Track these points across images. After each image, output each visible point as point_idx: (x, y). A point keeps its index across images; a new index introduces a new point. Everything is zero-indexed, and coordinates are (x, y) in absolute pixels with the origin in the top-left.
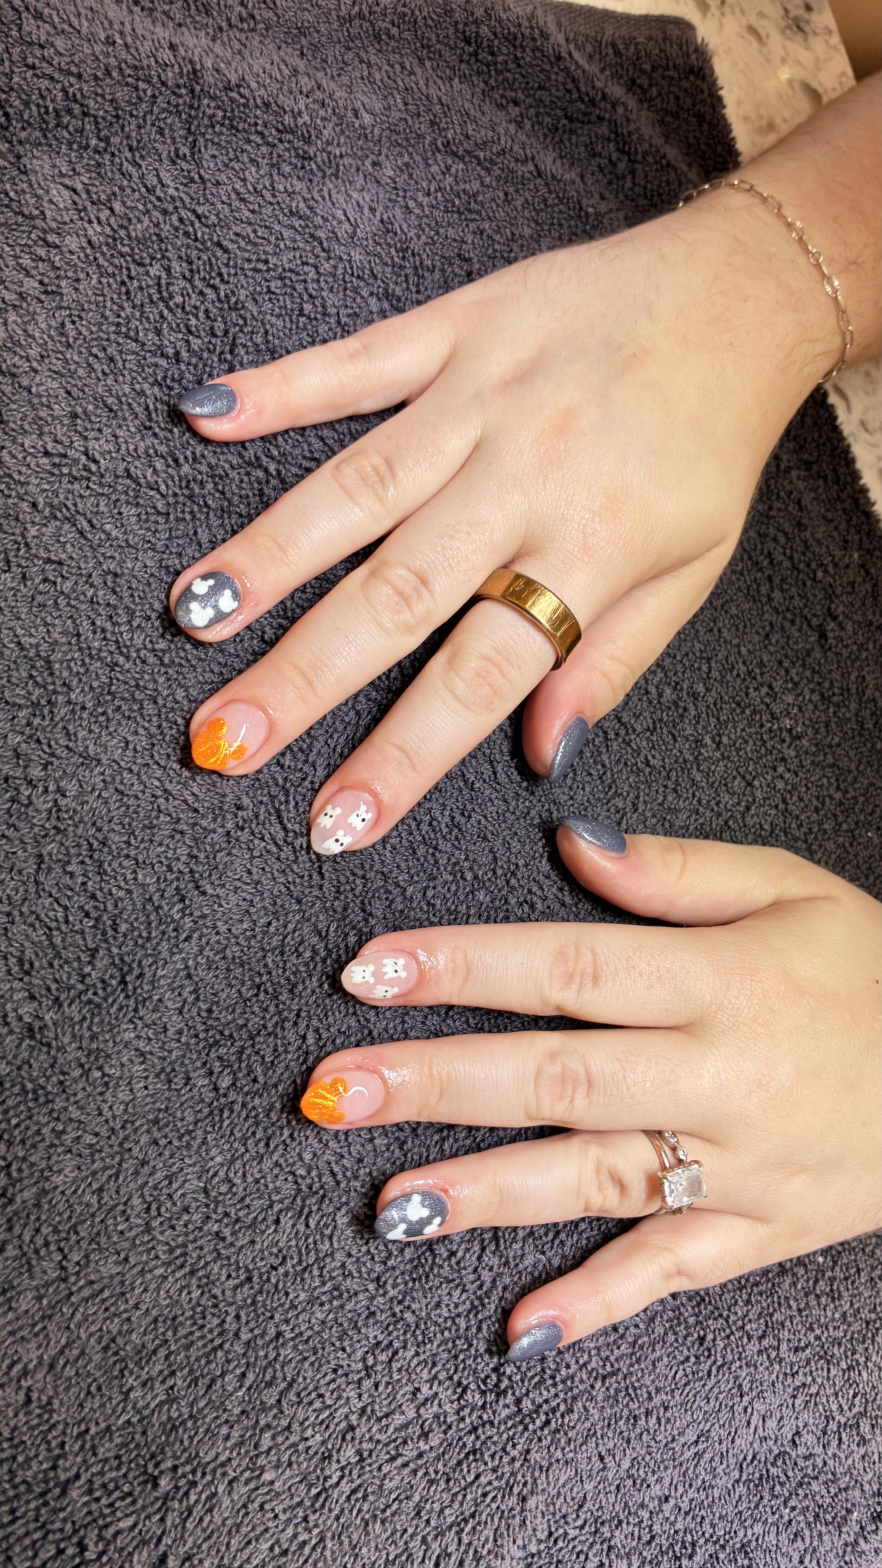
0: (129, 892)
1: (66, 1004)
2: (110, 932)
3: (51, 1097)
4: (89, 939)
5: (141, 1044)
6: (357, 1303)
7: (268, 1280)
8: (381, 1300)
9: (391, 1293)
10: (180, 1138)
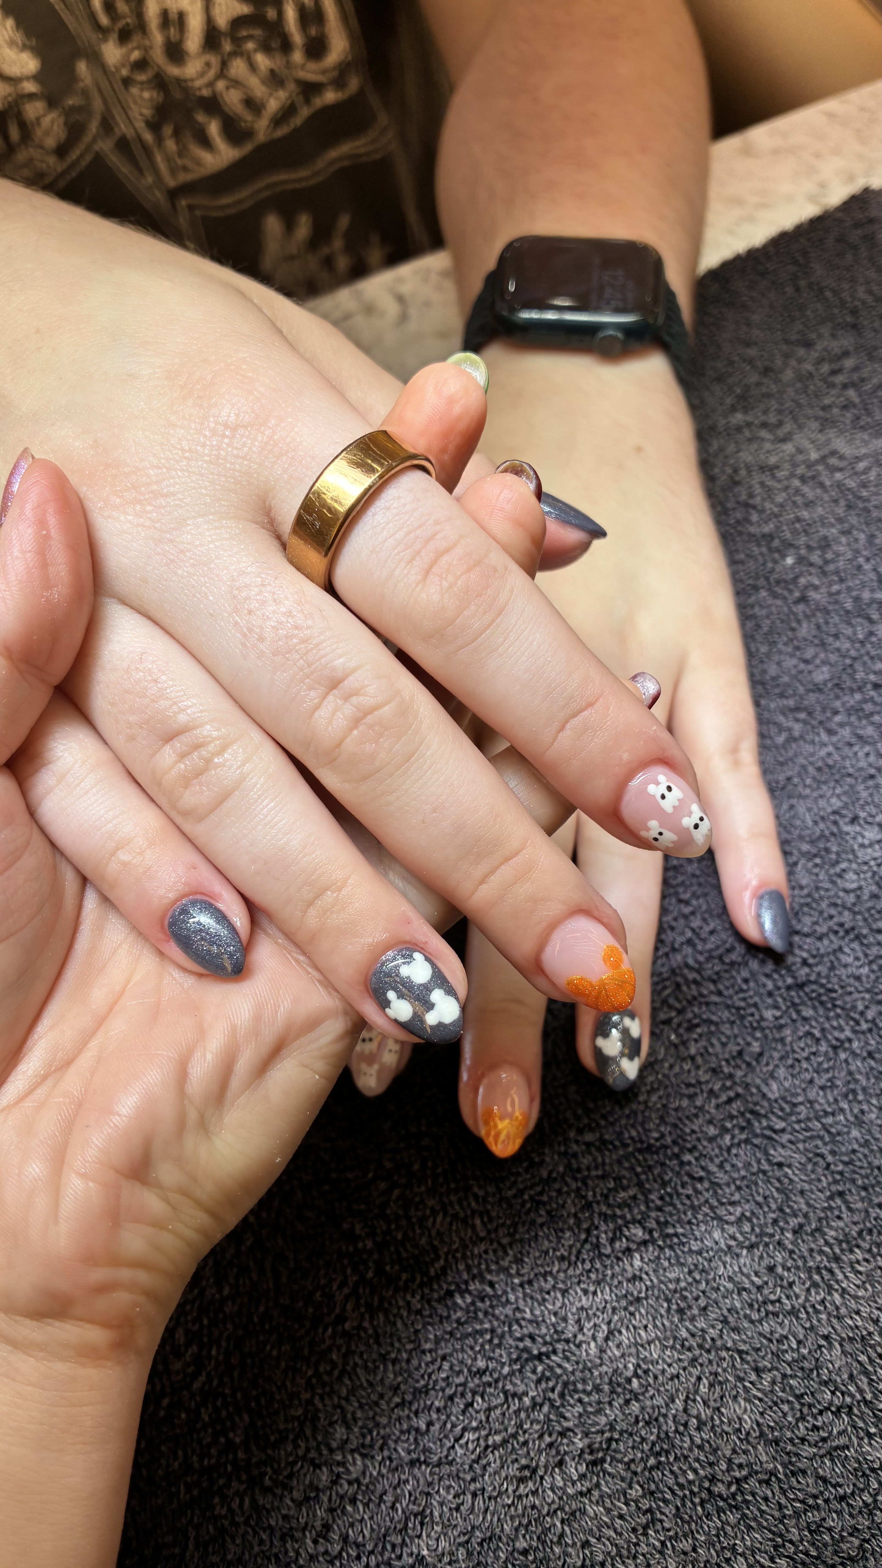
0: (444, 1358)
1: (566, 1424)
2: (487, 1378)
3: (663, 1435)
4: (495, 1402)
5: (600, 1336)
6: (860, 1073)
7: (841, 1173)
8: (855, 1044)
9: (848, 1033)
10: (698, 1282)
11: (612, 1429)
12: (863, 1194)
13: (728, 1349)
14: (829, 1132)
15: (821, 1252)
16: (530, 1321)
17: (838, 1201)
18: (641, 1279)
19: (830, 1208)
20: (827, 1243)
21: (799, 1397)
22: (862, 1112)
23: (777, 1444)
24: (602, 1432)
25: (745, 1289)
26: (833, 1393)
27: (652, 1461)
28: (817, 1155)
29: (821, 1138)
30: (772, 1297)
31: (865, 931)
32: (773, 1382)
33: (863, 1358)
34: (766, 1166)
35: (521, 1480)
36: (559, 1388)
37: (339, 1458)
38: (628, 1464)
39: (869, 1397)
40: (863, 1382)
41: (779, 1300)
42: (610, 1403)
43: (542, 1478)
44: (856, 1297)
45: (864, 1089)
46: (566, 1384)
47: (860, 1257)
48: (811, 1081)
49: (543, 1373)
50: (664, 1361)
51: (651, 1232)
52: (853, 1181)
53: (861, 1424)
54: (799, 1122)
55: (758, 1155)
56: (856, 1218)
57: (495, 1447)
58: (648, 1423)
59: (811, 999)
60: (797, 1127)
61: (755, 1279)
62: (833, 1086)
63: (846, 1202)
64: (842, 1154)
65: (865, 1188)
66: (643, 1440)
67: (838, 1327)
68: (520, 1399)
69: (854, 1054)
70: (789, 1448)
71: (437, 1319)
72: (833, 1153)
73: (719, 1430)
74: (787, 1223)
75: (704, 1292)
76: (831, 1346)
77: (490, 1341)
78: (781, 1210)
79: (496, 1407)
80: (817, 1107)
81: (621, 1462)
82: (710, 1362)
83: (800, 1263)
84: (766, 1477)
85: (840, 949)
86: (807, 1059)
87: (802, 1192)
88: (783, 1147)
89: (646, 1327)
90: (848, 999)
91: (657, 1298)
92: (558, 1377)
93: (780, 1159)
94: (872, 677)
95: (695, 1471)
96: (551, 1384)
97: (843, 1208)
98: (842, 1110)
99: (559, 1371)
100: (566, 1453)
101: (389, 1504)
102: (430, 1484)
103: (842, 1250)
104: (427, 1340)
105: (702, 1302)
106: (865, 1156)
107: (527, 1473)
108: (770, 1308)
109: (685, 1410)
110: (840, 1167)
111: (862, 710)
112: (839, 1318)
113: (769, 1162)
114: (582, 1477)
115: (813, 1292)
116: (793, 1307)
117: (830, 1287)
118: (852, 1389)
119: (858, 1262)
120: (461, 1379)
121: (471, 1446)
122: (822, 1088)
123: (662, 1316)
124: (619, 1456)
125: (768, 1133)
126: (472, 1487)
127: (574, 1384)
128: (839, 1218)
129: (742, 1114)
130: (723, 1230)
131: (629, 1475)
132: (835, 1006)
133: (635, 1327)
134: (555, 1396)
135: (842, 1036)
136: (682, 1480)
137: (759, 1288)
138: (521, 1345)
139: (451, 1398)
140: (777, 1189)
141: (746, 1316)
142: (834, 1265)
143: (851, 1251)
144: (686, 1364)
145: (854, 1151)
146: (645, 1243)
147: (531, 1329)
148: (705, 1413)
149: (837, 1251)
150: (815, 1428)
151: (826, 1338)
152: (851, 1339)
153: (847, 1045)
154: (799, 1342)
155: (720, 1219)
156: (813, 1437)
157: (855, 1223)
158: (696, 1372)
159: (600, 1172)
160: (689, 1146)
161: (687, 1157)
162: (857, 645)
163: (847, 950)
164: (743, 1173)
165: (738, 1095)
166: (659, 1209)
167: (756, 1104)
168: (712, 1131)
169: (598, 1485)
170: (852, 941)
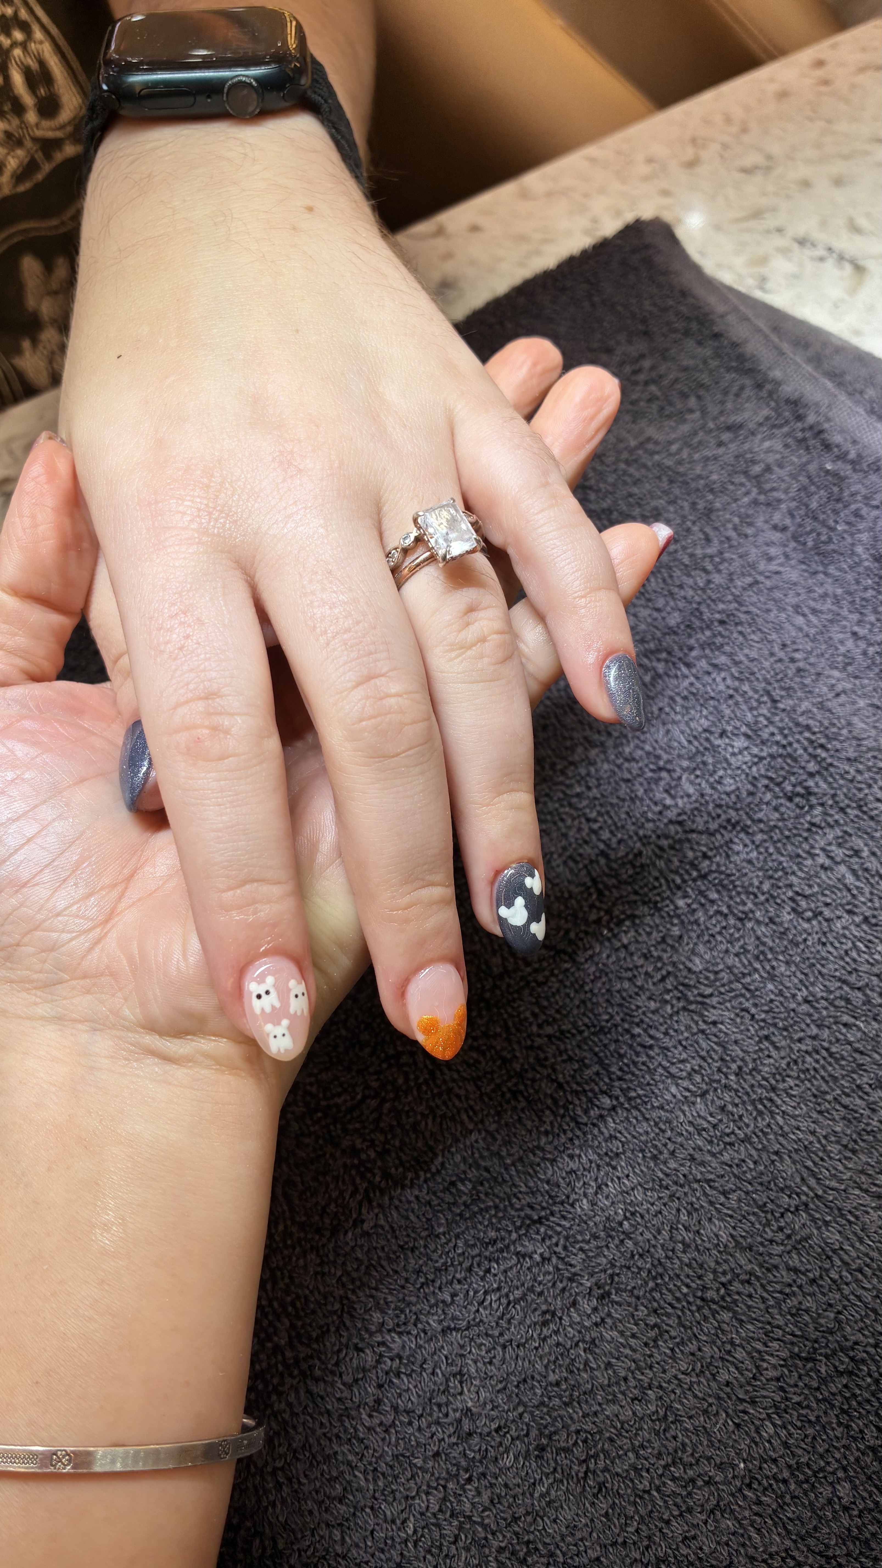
0: (457, 1237)
1: (573, 1270)
2: (500, 1245)
3: (656, 1262)
4: (510, 1263)
5: (591, 1191)
6: (766, 936)
7: (764, 1020)
8: (758, 914)
9: (750, 905)
10: (663, 1131)
11: (613, 1266)
12: (785, 1033)
13: (698, 1181)
14: (748, 990)
15: (761, 1086)
16: (527, 1193)
17: (767, 1044)
18: (616, 1138)
19: (761, 1050)
20: (764, 1079)
21: (762, 1207)
22: (773, 968)
23: (751, 1250)
24: (605, 1271)
25: (704, 1129)
26: (790, 1197)
27: (651, 1284)
28: (743, 1010)
29: (743, 995)
30: (727, 1131)
31: (749, 823)
32: (739, 1200)
33: (809, 1163)
34: (703, 1026)
35: (545, 1324)
36: (562, 1242)
37: (379, 1339)
38: (631, 1291)
39: (820, 1192)
40: (812, 1182)
41: (733, 1133)
42: (607, 1247)
43: (561, 1319)
44: (794, 1117)
45: (771, 949)
46: (567, 1238)
47: (792, 1084)
48: (727, 951)
49: (546, 1234)
50: (648, 1202)
51: (617, 1098)
52: (775, 1025)
53: (817, 1216)
54: (723, 985)
55: (696, 1018)
56: (783, 1054)
57: (517, 1301)
58: (641, 1256)
59: (714, 885)
60: (722, 990)
61: (710, 1119)
62: (746, 951)
63: (773, 1043)
64: (763, 1005)
65: (785, 1029)
66: (640, 1269)
67: (784, 1142)
68: (531, 1257)
69: (758, 922)
70: (761, 1249)
71: (445, 1206)
72: (755, 1005)
73: (701, 1248)
74: (729, 1068)
75: (669, 1139)
76: (782, 1160)
77: (495, 1216)
78: (722, 1059)
79: (511, 1268)
80: (736, 971)
81: (625, 1291)
82: (686, 1194)
83: (745, 1098)
84: (747, 1277)
85: (731, 841)
86: (720, 933)
87: (736, 1042)
88: (714, 1008)
89: (628, 1176)
90: (744, 879)
91: (633, 1151)
92: (559, 1234)
93: (714, 1018)
94: (717, 616)
95: (688, 1286)
96: (554, 1240)
97: (771, 1049)
98: (756, 970)
99: (559, 1229)
100: (577, 1294)
101: (430, 1371)
102: (462, 1347)
103: (777, 1081)
104: (439, 1225)
105: (671, 1146)
106: (781, 1003)
107: (548, 1317)
108: (727, 1139)
109: (671, 1238)
110: (763, 1016)
111: (714, 643)
112: (784, 1135)
113: (704, 1021)
114: (595, 1309)
115: (759, 1119)
116: (746, 1135)
117: (772, 1113)
118: (805, 1189)
119: (791, 1088)
120: (476, 1251)
121: (495, 1306)
122: (737, 955)
123: (639, 1164)
124: (623, 1286)
125: (699, 999)
126: (502, 1340)
127: (574, 1236)
128: (769, 1056)
129: (676, 988)
130: (677, 1085)
131: (633, 1300)
132: (735, 887)
133: (619, 1178)
134: (559, 1249)
135: (746, 909)
136: (678, 1295)
137: (715, 1126)
138: (522, 1214)
139: (470, 1269)
140: (716, 1043)
141: (709, 1151)
142: (772, 1095)
143: (784, 1081)
144: (666, 1200)
145: (772, 1001)
146: (614, 1108)
147: (528, 1199)
148: (688, 1236)
149: (773, 1082)
150: (781, 1229)
151: (777, 1153)
152: (796, 1151)
153: (751, 915)
154: (755, 1163)
155: (672, 1076)
156: (780, 1236)
157: (783, 1058)
158: (676, 1204)
159: (565, 1057)
160: (637, 1020)
161: (637, 1030)
162: (699, 592)
163: (736, 840)
164: (686, 1034)
165: (669, 973)
166: (620, 1079)
167: (686, 977)
168: (652, 1005)
169: (609, 1315)
170: (738, 832)
